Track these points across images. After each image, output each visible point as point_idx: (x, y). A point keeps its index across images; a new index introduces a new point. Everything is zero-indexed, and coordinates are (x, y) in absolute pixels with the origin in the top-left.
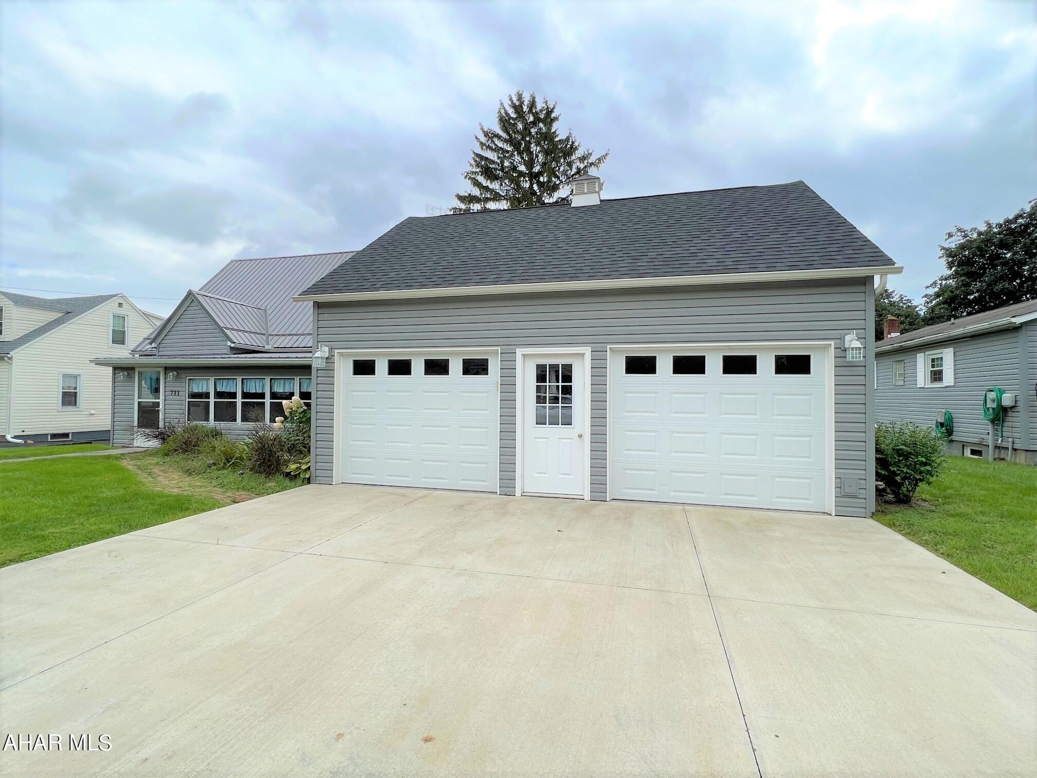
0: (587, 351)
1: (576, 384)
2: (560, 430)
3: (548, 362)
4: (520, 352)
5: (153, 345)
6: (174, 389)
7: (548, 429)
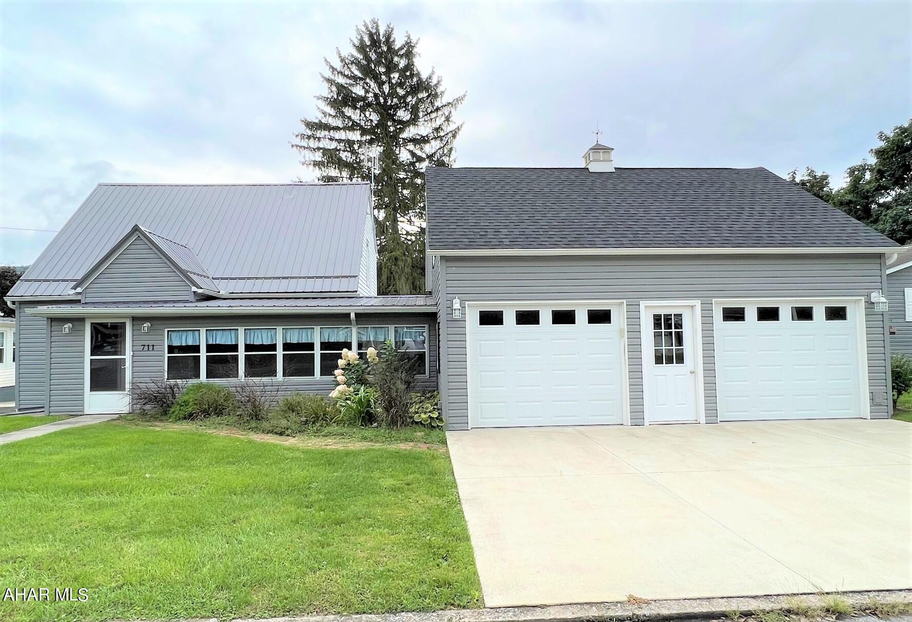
0: (697, 303)
1: (686, 331)
2: (675, 367)
3: (662, 312)
4: (643, 304)
5: (79, 290)
6: (146, 343)
7: (665, 367)
